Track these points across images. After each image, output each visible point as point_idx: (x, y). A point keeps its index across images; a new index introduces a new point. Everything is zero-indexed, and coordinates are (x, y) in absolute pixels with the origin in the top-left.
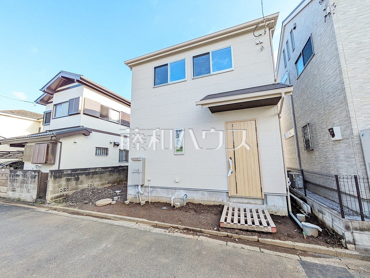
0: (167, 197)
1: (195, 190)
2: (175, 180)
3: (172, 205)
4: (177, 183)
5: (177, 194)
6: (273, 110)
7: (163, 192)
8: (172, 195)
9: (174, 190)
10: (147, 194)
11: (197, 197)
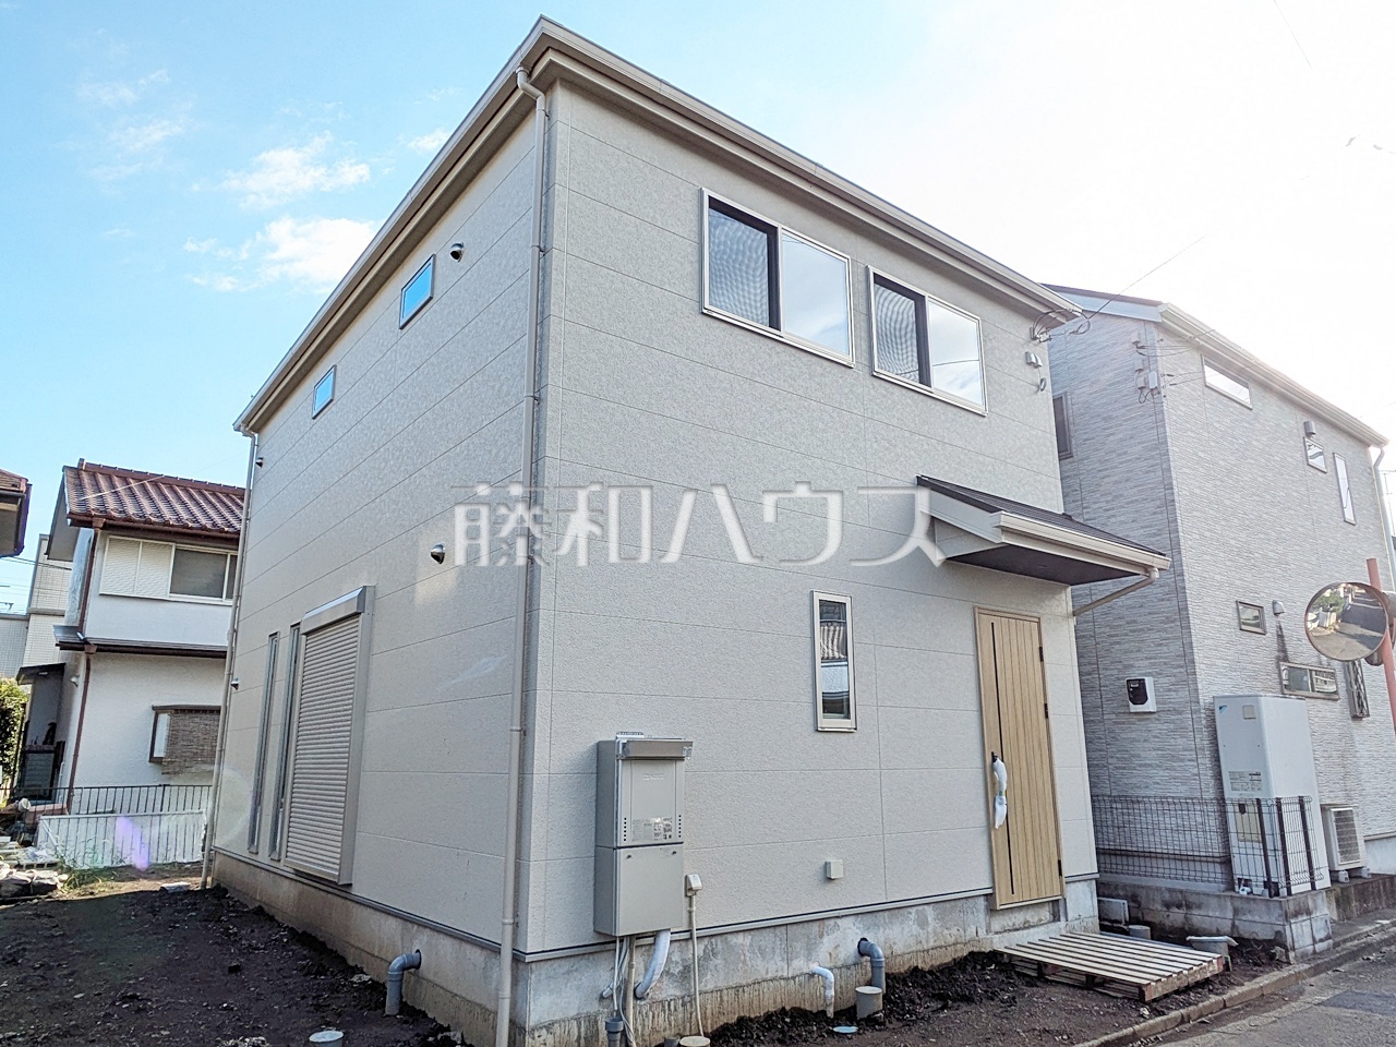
0: (785, 975)
1: (896, 909)
2: (826, 866)
3: (830, 1012)
4: (830, 886)
5: (827, 943)
6: (1064, 600)
7: (762, 952)
8: (809, 958)
9: (815, 927)
10: (670, 991)
11: (904, 942)
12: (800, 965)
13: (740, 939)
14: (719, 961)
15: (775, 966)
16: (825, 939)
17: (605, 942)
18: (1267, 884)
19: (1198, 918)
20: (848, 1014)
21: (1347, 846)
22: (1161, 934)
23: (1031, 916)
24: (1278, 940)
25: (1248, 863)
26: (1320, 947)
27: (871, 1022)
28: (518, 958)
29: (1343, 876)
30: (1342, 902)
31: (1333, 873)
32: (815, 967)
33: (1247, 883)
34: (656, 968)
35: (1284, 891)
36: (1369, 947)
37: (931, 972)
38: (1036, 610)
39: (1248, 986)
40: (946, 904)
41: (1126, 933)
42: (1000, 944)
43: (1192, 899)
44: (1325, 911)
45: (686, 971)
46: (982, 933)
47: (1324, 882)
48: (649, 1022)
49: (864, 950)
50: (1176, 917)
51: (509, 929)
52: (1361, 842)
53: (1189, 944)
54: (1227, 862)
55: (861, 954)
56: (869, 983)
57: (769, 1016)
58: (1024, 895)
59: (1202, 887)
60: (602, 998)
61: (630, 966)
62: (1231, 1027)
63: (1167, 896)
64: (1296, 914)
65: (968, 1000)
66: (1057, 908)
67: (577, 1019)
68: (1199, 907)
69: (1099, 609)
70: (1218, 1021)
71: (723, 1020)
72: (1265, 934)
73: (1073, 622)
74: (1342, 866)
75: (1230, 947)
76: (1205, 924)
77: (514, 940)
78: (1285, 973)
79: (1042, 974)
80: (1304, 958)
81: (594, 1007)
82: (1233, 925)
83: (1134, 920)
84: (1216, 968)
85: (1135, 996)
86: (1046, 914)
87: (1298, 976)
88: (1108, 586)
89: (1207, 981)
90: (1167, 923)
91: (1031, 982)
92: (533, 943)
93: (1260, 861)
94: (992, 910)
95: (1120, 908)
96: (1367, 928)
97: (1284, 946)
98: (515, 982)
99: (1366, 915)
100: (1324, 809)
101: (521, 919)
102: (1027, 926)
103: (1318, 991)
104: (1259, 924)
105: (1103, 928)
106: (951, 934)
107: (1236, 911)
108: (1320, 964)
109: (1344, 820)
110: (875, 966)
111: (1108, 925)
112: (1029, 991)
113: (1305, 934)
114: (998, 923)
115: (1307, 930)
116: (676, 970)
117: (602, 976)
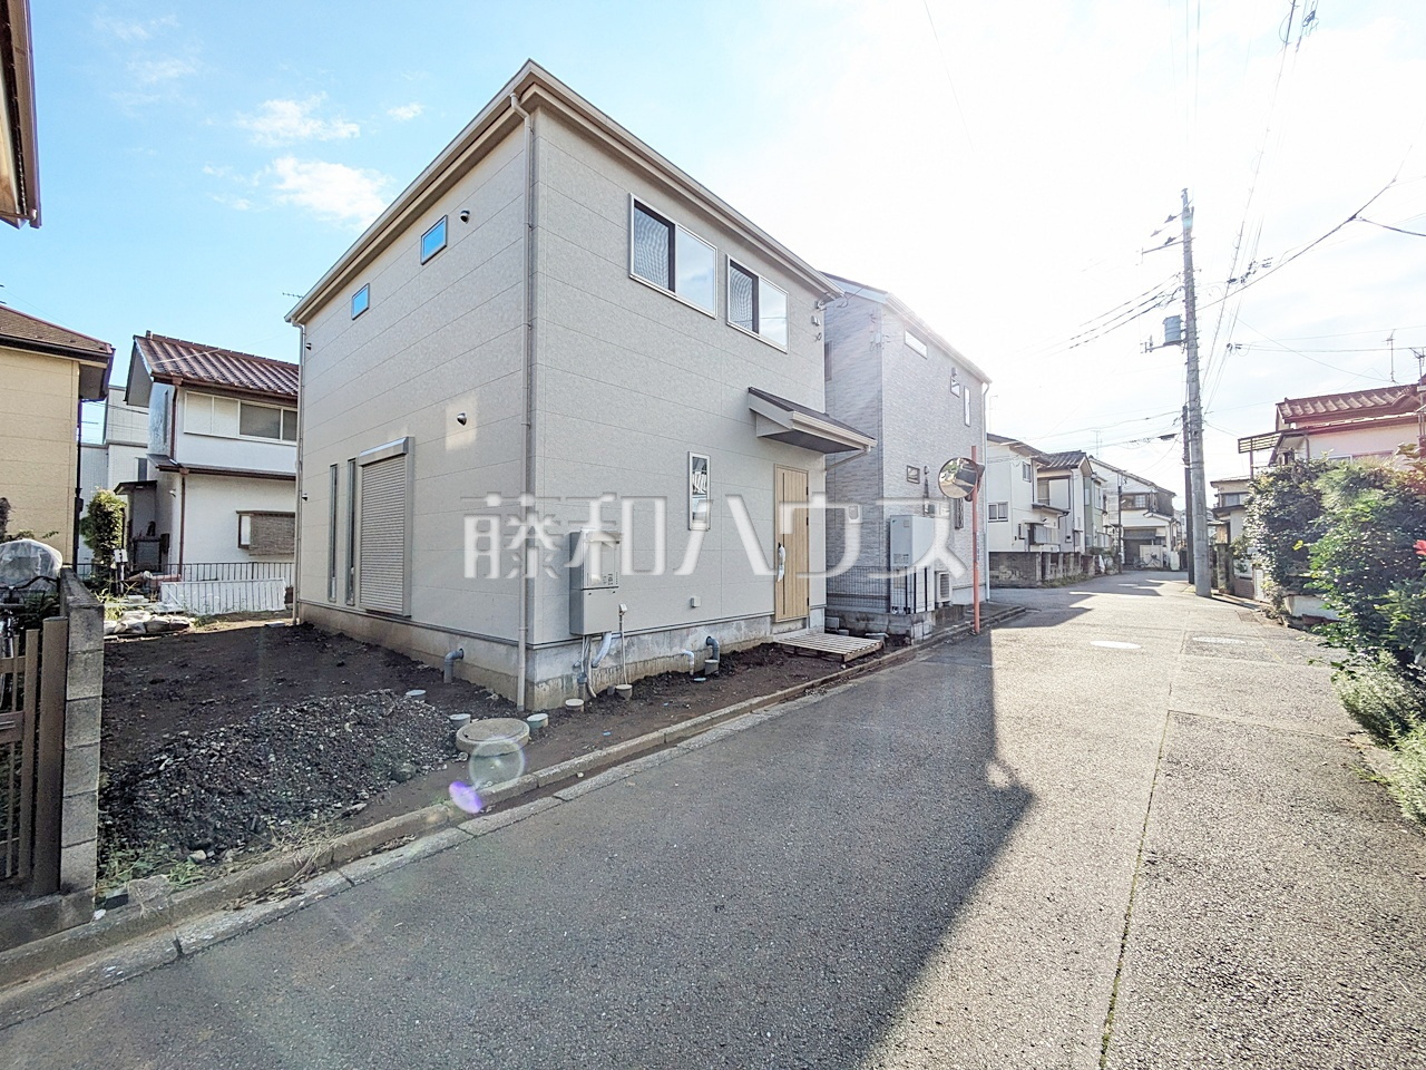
0: (669, 655)
1: (726, 622)
2: (692, 600)
3: (692, 673)
4: (693, 610)
5: (691, 638)
6: (821, 462)
7: (658, 644)
8: (681, 647)
9: (685, 631)
10: (610, 663)
11: (729, 638)
12: (677, 650)
13: (646, 637)
14: (635, 648)
15: (664, 651)
16: (690, 637)
17: (577, 638)
18: (905, 609)
19: (872, 625)
20: (701, 673)
21: (944, 592)
22: (853, 633)
23: (792, 626)
24: (907, 634)
25: (898, 599)
26: (926, 637)
27: (713, 676)
28: (528, 648)
29: (941, 605)
30: (938, 618)
31: (936, 604)
32: (684, 651)
33: (896, 608)
34: (603, 653)
35: (912, 611)
36: (947, 637)
37: (742, 653)
38: (807, 467)
39: (891, 655)
40: (752, 620)
41: (838, 634)
42: (776, 639)
43: (870, 616)
44: (930, 621)
45: (619, 653)
46: (768, 634)
47: (931, 608)
48: (599, 679)
49: (709, 642)
50: (862, 625)
51: (523, 633)
52: (951, 589)
53: (867, 637)
54: (888, 599)
55: (708, 644)
56: (712, 658)
57: (660, 675)
58: (790, 615)
59: (875, 610)
60: (574, 667)
61: (589, 651)
62: (882, 672)
63: (858, 615)
64: (917, 622)
65: (761, 664)
66: (805, 622)
67: (562, 678)
68: (873, 620)
69: (840, 467)
70: (876, 670)
71: (637, 677)
72: (903, 632)
73: (825, 474)
74: (941, 600)
75: (886, 639)
76: (875, 629)
77: (526, 639)
78: (909, 648)
79: (797, 652)
80: (918, 642)
81: (570, 672)
82: (888, 629)
83: (841, 628)
84: (878, 647)
85: (841, 659)
86: (799, 625)
87: (914, 650)
88: (844, 455)
89: (873, 653)
90: (857, 628)
91: (790, 656)
92: (538, 639)
93: (903, 596)
94: (773, 623)
95: (835, 622)
96: (947, 629)
97: (909, 636)
98: (527, 661)
99: (949, 623)
100: (936, 573)
101: (529, 627)
102: (790, 631)
103: (922, 656)
104: (898, 627)
105: (826, 632)
106: (753, 634)
107: (890, 622)
108: (924, 645)
109: (944, 578)
110: (715, 650)
111: (829, 630)
112: (790, 659)
113: (919, 631)
114: (775, 630)
115: (921, 629)
116: (613, 653)
117: (575, 656)
